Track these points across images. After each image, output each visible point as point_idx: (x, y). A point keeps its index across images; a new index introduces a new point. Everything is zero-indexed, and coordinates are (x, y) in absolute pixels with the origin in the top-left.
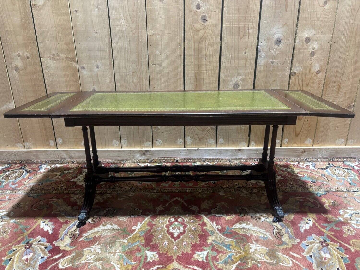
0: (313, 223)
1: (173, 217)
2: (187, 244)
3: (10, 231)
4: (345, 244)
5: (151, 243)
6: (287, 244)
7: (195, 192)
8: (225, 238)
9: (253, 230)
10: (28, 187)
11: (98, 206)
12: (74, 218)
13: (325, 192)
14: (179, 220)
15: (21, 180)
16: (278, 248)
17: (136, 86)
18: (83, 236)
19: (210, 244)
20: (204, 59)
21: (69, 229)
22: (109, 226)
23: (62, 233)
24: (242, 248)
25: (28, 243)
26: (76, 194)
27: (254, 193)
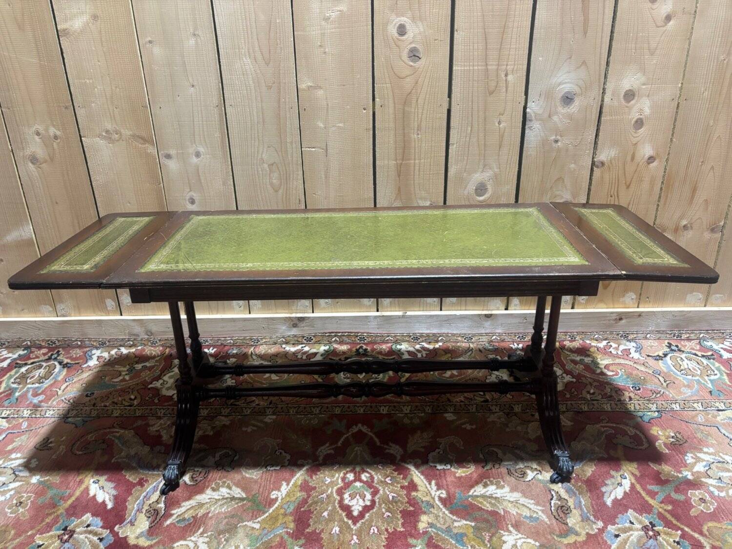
0: (632, 484)
1: (351, 471)
2: (378, 531)
3: (31, 502)
4: (692, 533)
5: (308, 530)
6: (577, 534)
7: (397, 412)
8: (454, 518)
9: (509, 501)
10: (65, 401)
11: (202, 446)
12: (156, 473)
13: (658, 411)
14: (364, 477)
15: (51, 385)
16: (559, 542)
17: (276, 191)
18: (173, 514)
19: (423, 532)
20: (415, 136)
21: (145, 497)
22: (224, 491)
23: (132, 505)
24: (486, 542)
25: (65, 529)
26: (160, 418)
27: (515, 415)
